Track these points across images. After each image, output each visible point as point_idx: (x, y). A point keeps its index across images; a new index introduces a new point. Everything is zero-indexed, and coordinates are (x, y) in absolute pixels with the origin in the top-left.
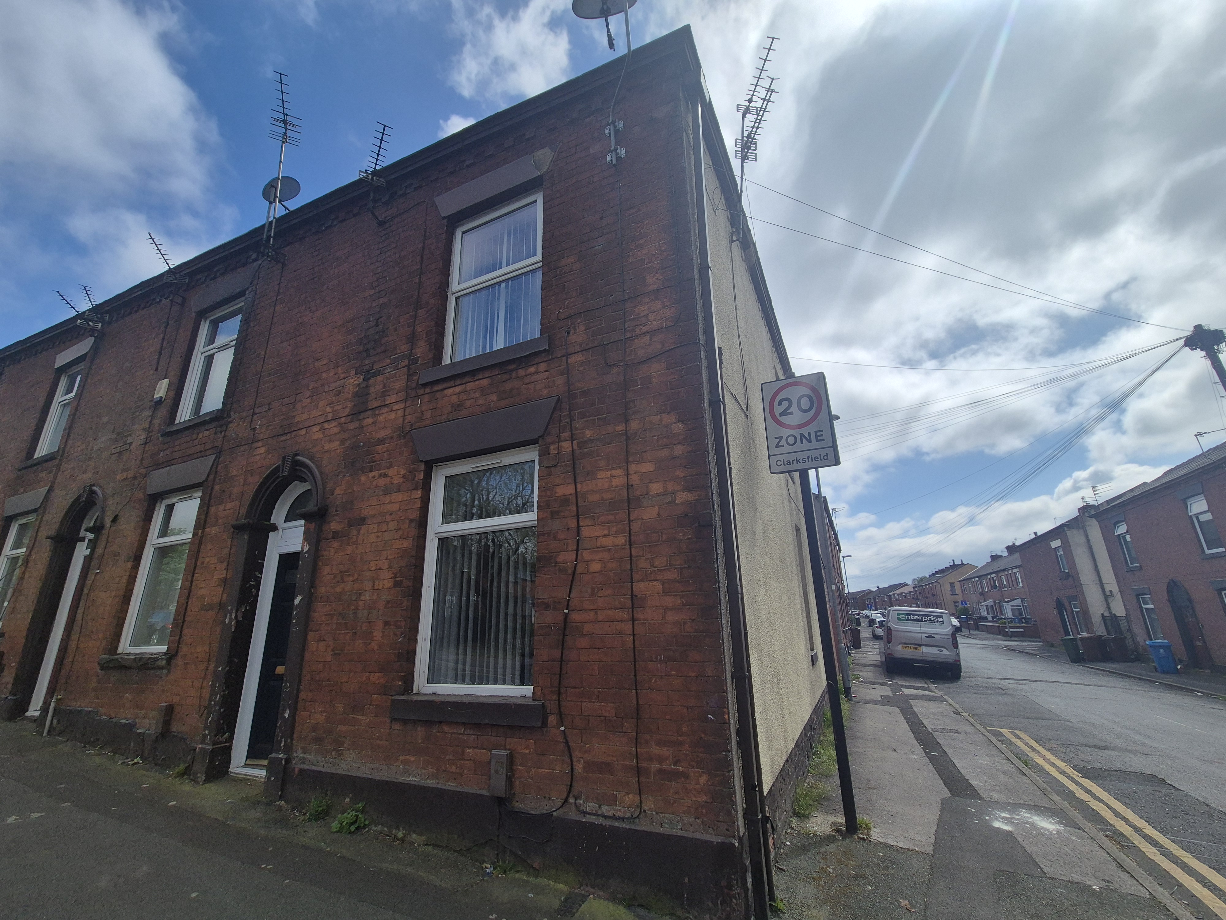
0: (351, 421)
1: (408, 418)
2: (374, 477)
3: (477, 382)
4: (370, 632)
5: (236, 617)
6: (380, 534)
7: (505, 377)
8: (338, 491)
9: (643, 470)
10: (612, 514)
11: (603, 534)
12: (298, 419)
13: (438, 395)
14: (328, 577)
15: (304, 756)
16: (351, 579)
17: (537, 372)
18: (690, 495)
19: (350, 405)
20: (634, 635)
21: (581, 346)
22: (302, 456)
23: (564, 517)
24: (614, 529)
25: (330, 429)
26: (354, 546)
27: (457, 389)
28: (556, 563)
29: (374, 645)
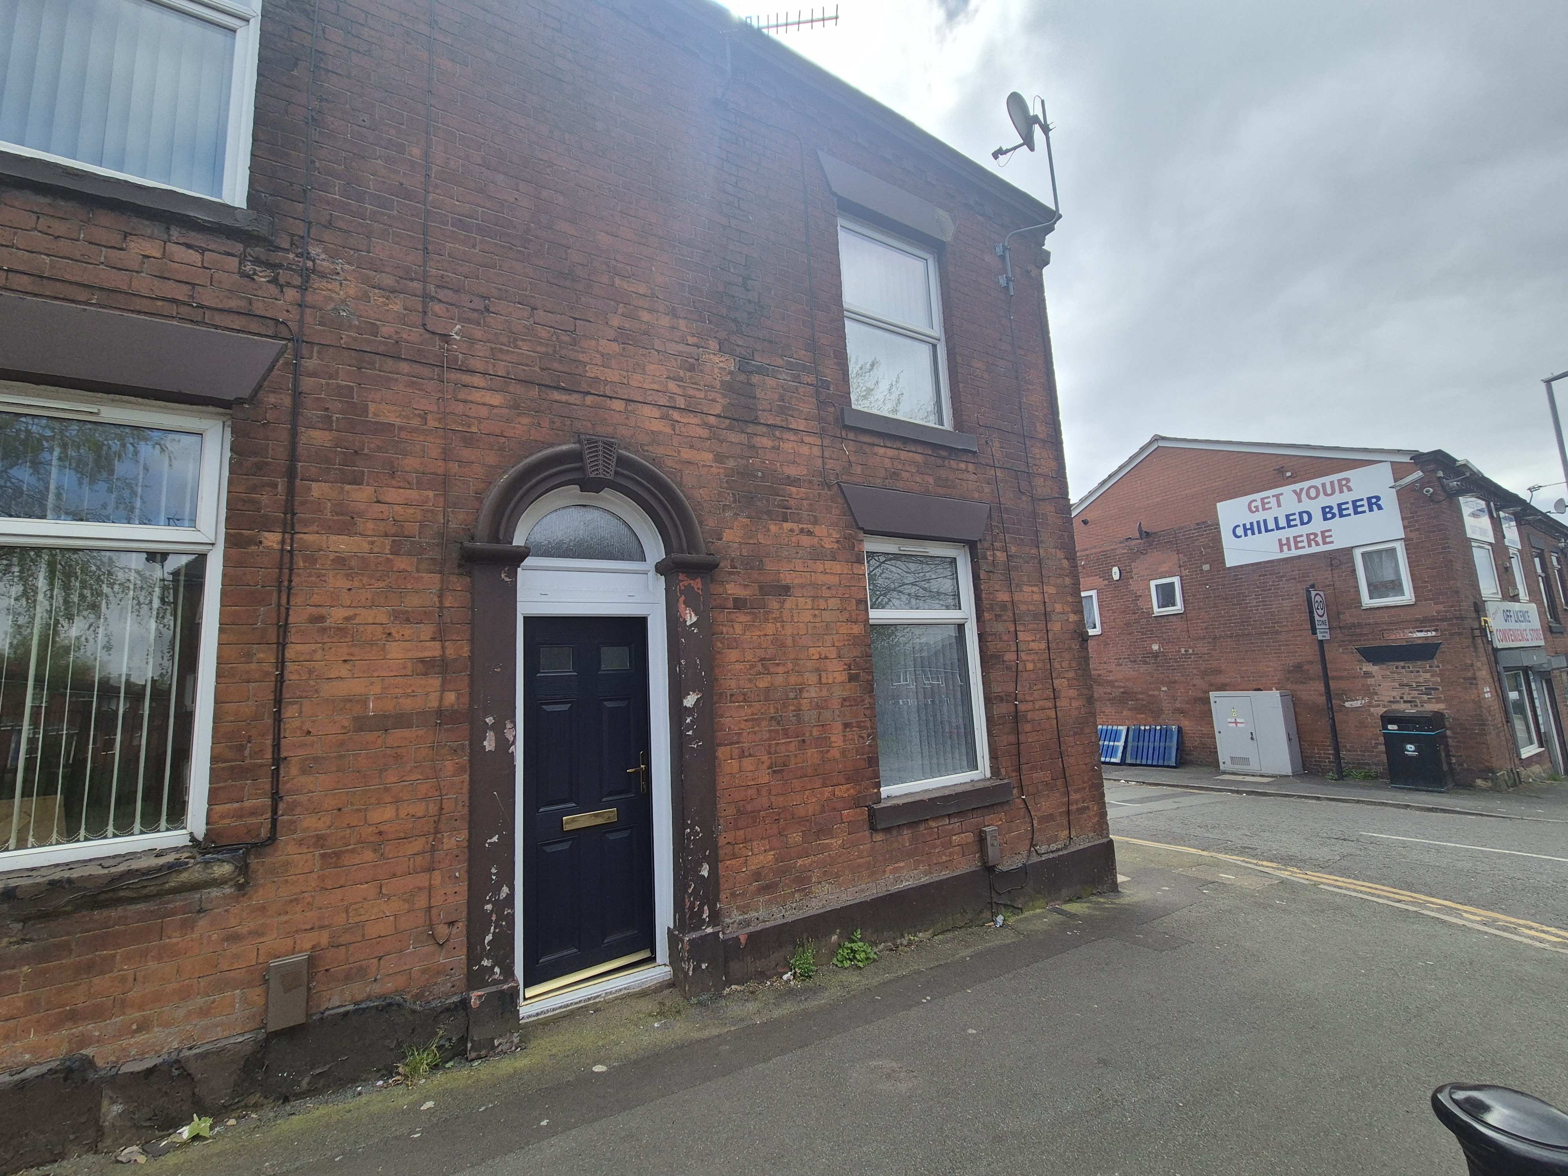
1: (830, 464)
2: (792, 530)
4: (826, 737)
6: (817, 612)
9: (1050, 592)
10: (1036, 624)
11: (1032, 639)
14: (738, 666)
16: (781, 669)
17: (967, 471)
19: (720, 399)
20: (1057, 718)
21: (999, 463)
24: (1038, 636)
25: (685, 424)
27: (890, 453)
28: (1003, 661)
29: (835, 753)
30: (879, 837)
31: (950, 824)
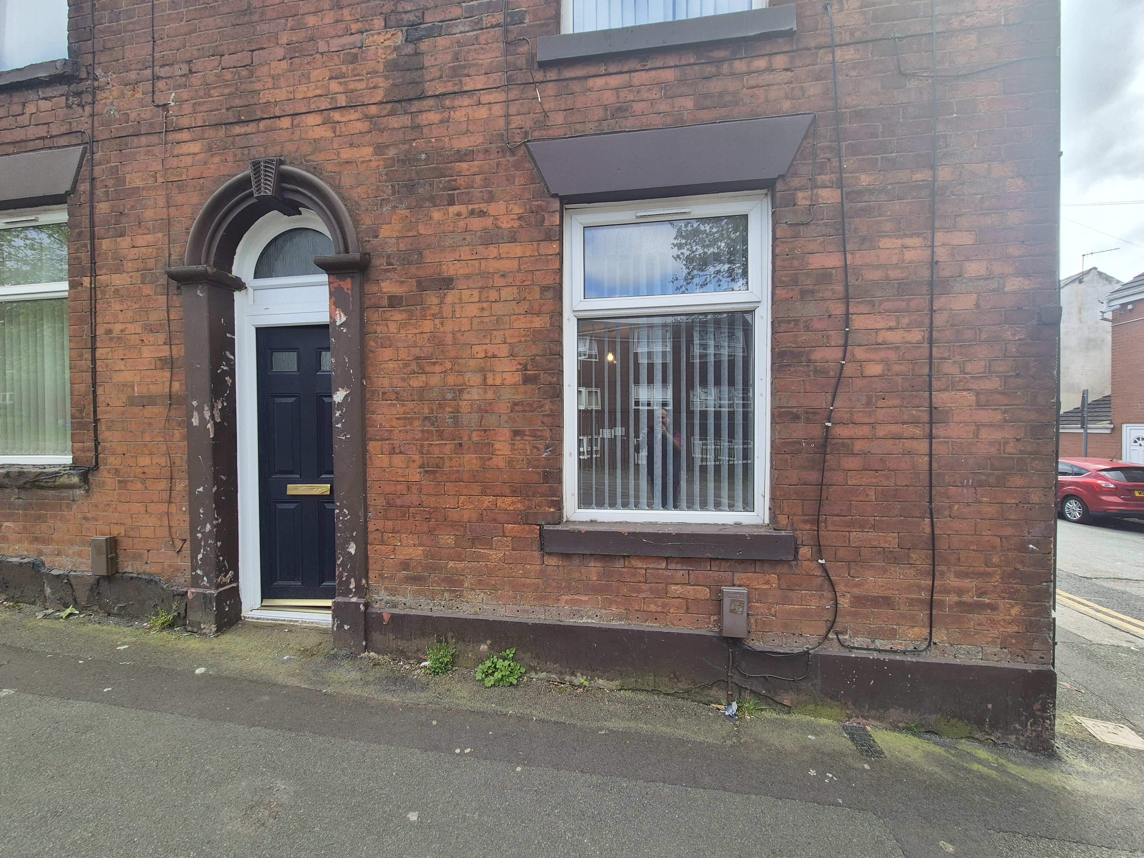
0: (392, 113)
1: (517, 121)
2: (459, 214)
3: (653, 73)
4: (489, 443)
5: (212, 416)
6: (485, 305)
7: (710, 70)
8: (385, 232)
9: (955, 242)
10: (903, 300)
11: (887, 326)
12: (265, 96)
13: (575, 86)
14: (391, 365)
15: (393, 598)
16: (437, 369)
17: (770, 70)
18: (1027, 282)
19: (382, 83)
20: (930, 455)
21: (852, 35)
22: (291, 164)
23: (823, 299)
24: (905, 321)
25: (345, 123)
26: (437, 321)
27: (614, 81)
28: (809, 361)
29: (498, 461)
30: (553, 561)
31: (666, 569)
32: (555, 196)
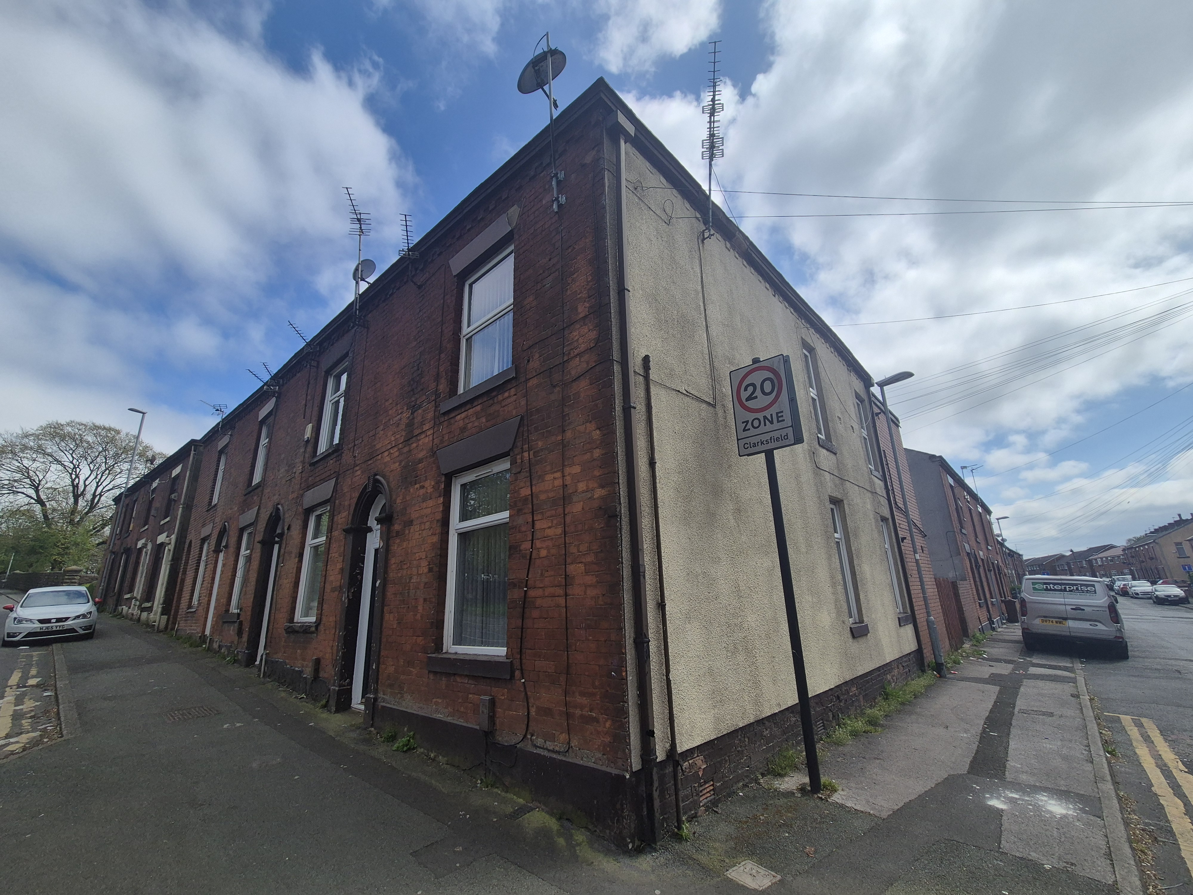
0: (405, 446)
2: (417, 489)
3: (474, 409)
5: (348, 596)
6: (420, 532)
7: (491, 402)
8: (398, 501)
9: (574, 472)
10: (553, 510)
11: (548, 526)
12: (378, 447)
13: (452, 421)
15: (383, 697)
17: (509, 397)
18: (603, 491)
21: (536, 372)
22: (379, 475)
23: (525, 513)
24: (555, 522)
26: (407, 542)
27: (463, 415)
28: (520, 550)
30: (432, 677)
32: (443, 474)
